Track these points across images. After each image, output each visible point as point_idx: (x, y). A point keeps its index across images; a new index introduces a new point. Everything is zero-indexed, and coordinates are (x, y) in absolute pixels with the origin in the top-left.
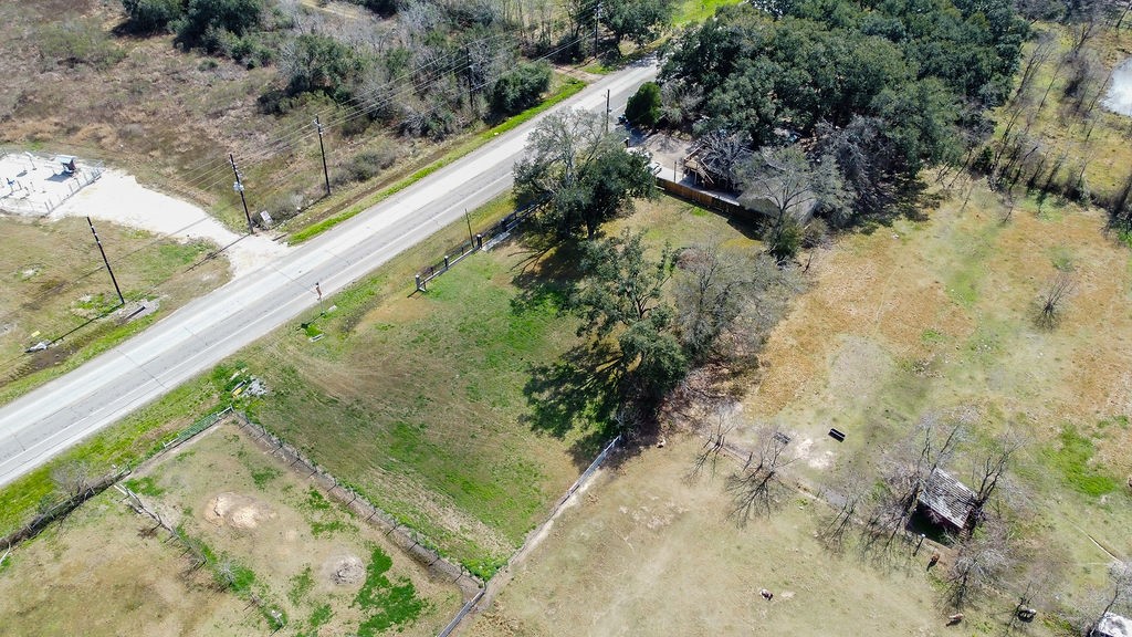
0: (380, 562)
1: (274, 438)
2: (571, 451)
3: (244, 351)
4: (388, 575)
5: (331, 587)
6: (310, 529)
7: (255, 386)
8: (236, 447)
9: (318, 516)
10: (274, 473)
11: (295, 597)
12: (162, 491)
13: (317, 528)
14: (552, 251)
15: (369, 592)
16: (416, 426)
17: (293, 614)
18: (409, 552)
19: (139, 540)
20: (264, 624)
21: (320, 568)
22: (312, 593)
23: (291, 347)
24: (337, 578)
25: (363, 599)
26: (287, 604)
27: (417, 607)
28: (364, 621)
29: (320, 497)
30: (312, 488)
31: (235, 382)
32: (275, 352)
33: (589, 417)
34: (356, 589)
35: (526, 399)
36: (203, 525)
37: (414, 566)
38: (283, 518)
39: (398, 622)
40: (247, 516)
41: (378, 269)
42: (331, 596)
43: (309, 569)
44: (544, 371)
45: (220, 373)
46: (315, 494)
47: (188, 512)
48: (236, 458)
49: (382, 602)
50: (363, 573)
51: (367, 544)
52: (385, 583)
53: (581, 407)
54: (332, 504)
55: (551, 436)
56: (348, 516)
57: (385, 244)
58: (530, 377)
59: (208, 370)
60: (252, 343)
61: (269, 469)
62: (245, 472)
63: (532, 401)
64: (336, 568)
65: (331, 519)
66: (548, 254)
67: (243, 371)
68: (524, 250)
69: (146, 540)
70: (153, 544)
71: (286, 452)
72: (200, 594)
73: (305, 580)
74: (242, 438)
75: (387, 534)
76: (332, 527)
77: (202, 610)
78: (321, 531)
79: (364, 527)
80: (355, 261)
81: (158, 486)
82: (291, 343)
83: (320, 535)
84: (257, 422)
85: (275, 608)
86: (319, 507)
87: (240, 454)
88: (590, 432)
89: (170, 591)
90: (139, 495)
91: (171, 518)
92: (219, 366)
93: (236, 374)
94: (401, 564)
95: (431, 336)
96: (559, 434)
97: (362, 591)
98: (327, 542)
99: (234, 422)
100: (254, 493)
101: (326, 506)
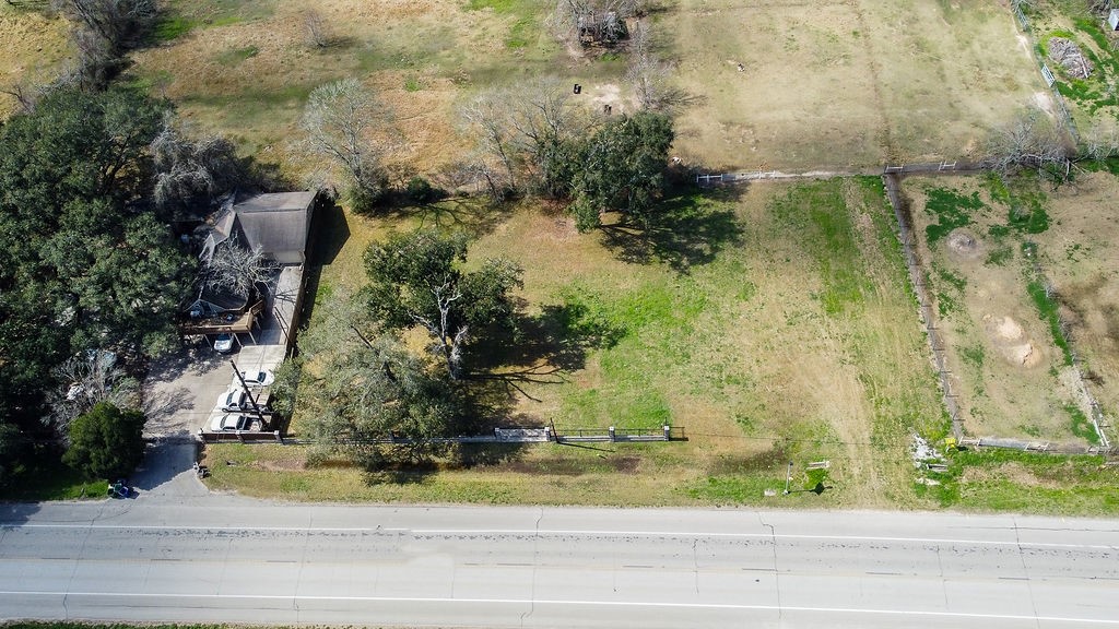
0: (934, 233)
1: (940, 385)
2: (737, 199)
3: (906, 504)
4: (936, 222)
5: (979, 242)
6: (966, 288)
7: (922, 452)
8: (980, 403)
9: (954, 293)
10: (962, 353)
11: (1008, 254)
12: (1066, 409)
13: (960, 285)
14: (501, 370)
15: (956, 222)
16: (819, 302)
17: (1017, 245)
18: (909, 225)
19: (1106, 378)
20: (1040, 253)
21: (979, 257)
22: (995, 248)
23: (856, 471)
24: (972, 243)
25: (964, 221)
26: (1017, 252)
27: (933, 194)
28: (974, 210)
29: (940, 306)
30: (942, 318)
31: (936, 476)
32: (874, 476)
33: (695, 209)
34: (965, 229)
35: (716, 255)
36: (1047, 350)
37: (914, 215)
38: (980, 310)
39: (954, 195)
40: (1009, 329)
41: (677, 504)
42: (984, 237)
43: (987, 263)
44: (675, 265)
45: (947, 498)
46: (943, 311)
47: (1054, 372)
48: (986, 391)
49: (953, 212)
50: (951, 235)
51: (933, 250)
52: (942, 220)
53: (690, 219)
54: (936, 294)
55: (736, 219)
56: (931, 277)
57: (628, 539)
58: (692, 269)
59: (957, 510)
60: (889, 508)
61: (964, 360)
62: (987, 372)
63: (715, 249)
64: (968, 249)
65: (945, 284)
66: (510, 370)
67: (921, 480)
68: (518, 395)
69: (1100, 375)
70: (1096, 366)
71: (940, 363)
72: (1074, 303)
73: (994, 259)
74: (969, 409)
75: (914, 246)
76: (946, 277)
77: (1079, 291)
78: (959, 281)
79: (926, 261)
80: (684, 541)
81: (1067, 418)
82: (851, 477)
83: (962, 279)
84: (945, 415)
85: (1026, 257)
86: (947, 299)
87: (980, 392)
88: (708, 201)
89: (1097, 320)
90: (1090, 419)
91: (1072, 377)
92: (943, 506)
93: (931, 483)
94: (922, 222)
95: (716, 376)
96: (730, 215)
97: (961, 226)
98: (961, 271)
99: (966, 433)
100: (990, 348)
101: (942, 296)
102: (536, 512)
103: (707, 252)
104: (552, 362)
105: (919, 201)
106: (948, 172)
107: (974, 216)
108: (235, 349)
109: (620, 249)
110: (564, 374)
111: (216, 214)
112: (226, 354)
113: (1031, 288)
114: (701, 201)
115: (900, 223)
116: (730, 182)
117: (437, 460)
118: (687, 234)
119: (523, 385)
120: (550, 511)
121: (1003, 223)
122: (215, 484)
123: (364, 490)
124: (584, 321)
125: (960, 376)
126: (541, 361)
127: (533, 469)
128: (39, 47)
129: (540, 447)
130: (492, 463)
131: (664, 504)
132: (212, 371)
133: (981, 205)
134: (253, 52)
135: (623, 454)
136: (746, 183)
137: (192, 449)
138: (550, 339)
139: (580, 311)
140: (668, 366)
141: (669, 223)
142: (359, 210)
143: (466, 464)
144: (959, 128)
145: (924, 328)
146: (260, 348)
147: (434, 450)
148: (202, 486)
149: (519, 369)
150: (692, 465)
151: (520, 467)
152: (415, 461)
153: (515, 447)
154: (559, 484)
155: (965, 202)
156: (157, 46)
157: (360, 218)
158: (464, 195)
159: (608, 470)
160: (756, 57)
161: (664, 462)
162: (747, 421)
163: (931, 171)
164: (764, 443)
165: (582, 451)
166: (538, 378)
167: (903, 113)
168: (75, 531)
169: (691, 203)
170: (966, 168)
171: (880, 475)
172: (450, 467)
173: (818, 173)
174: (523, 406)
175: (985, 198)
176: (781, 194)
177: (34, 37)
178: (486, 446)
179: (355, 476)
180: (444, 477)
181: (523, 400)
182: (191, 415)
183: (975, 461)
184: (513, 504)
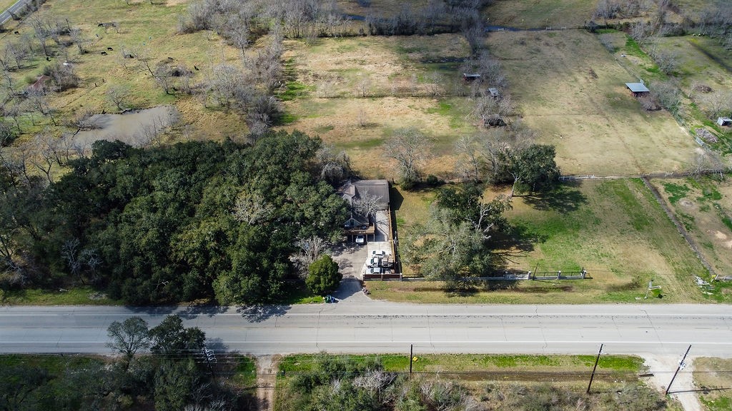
0: (673, 200)
1: (698, 257)
2: (579, 187)
3: (702, 302)
4: (672, 196)
5: (694, 203)
6: (695, 220)
7: (701, 282)
8: (718, 264)
9: (690, 222)
10: (703, 245)
11: (708, 208)
14: (495, 251)
15: (681, 196)
16: (631, 226)
17: (711, 205)
18: (660, 197)
20: (722, 207)
21: (696, 209)
22: (702, 205)
23: (674, 290)
24: (691, 203)
25: (684, 195)
26: (712, 207)
27: (666, 185)
28: (686, 191)
29: (686, 227)
30: (688, 232)
31: (710, 291)
32: (683, 291)
33: (561, 190)
34: (685, 198)
35: (578, 207)
37: (661, 193)
38: (704, 229)
39: (675, 186)
40: (720, 235)
43: (700, 211)
44: (561, 211)
45: (719, 299)
46: (688, 229)
48: (719, 259)
49: (678, 192)
50: (680, 200)
51: (674, 206)
52: (674, 195)
53: (561, 194)
54: (682, 223)
55: (581, 194)
56: (678, 216)
57: (581, 317)
58: (569, 213)
59: (726, 304)
60: (695, 303)
61: (705, 247)
62: (717, 252)
63: (577, 205)
64: (690, 205)
65: (685, 219)
66: (500, 251)
67: (705, 293)
68: (507, 261)
71: (695, 249)
73: (703, 209)
74: (714, 266)
75: (665, 205)
76: (686, 217)
78: (691, 218)
79: (673, 210)
80: (607, 317)
82: (673, 291)
84: (705, 268)
86: (688, 224)
87: (717, 260)
88: (566, 187)
92: (719, 302)
93: (710, 294)
94: (665, 196)
95: (596, 254)
96: (579, 192)
97: (683, 197)
98: (690, 214)
99: (717, 275)
100: (714, 243)
101: (685, 223)
102: (534, 307)
103: (574, 206)
104: (517, 248)
105: (661, 189)
106: (669, 177)
107: (688, 193)
108: (365, 243)
109: (533, 205)
110: (524, 253)
111: (343, 187)
112: (361, 245)
113: (723, 221)
114: (563, 187)
115: (656, 196)
116: (573, 180)
117: (477, 288)
118: (562, 199)
119: (508, 257)
120: (540, 306)
121: (701, 196)
122: (374, 297)
123: (447, 299)
124: (527, 232)
125: (704, 253)
126: (513, 248)
127: (524, 290)
128: (226, 125)
129: (525, 282)
130: (504, 289)
131: (592, 303)
132: (356, 252)
133: (689, 189)
134: (331, 128)
135: (564, 285)
136: (581, 180)
137: (358, 283)
138: (514, 239)
139: (524, 229)
140: (573, 250)
141: (552, 195)
142: (405, 189)
143: (492, 289)
144: (668, 161)
145: (682, 235)
146: (377, 243)
147: (475, 283)
148: (368, 298)
149: (504, 251)
150: (598, 289)
151: (517, 290)
152: (466, 288)
153: (513, 282)
154: (540, 296)
155: (681, 188)
156: (283, 125)
157: (406, 192)
158: (453, 183)
159: (559, 291)
160: (567, 133)
161: (585, 288)
162: (616, 271)
163: (661, 176)
164: (628, 280)
165: (545, 284)
166: (514, 254)
167: (641, 155)
168: (312, 317)
169: (559, 188)
170: (676, 176)
171: (686, 291)
172: (484, 290)
173: (612, 177)
174: (511, 265)
175: (689, 186)
176: (599, 184)
177: (222, 121)
178: (500, 281)
179: (441, 294)
180: (482, 294)
181: (510, 263)
182: (353, 269)
183: (725, 286)
184: (521, 304)
